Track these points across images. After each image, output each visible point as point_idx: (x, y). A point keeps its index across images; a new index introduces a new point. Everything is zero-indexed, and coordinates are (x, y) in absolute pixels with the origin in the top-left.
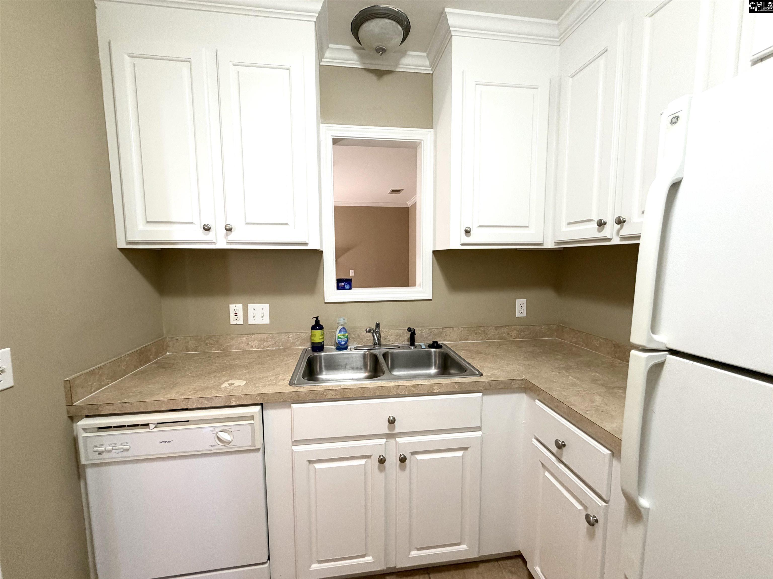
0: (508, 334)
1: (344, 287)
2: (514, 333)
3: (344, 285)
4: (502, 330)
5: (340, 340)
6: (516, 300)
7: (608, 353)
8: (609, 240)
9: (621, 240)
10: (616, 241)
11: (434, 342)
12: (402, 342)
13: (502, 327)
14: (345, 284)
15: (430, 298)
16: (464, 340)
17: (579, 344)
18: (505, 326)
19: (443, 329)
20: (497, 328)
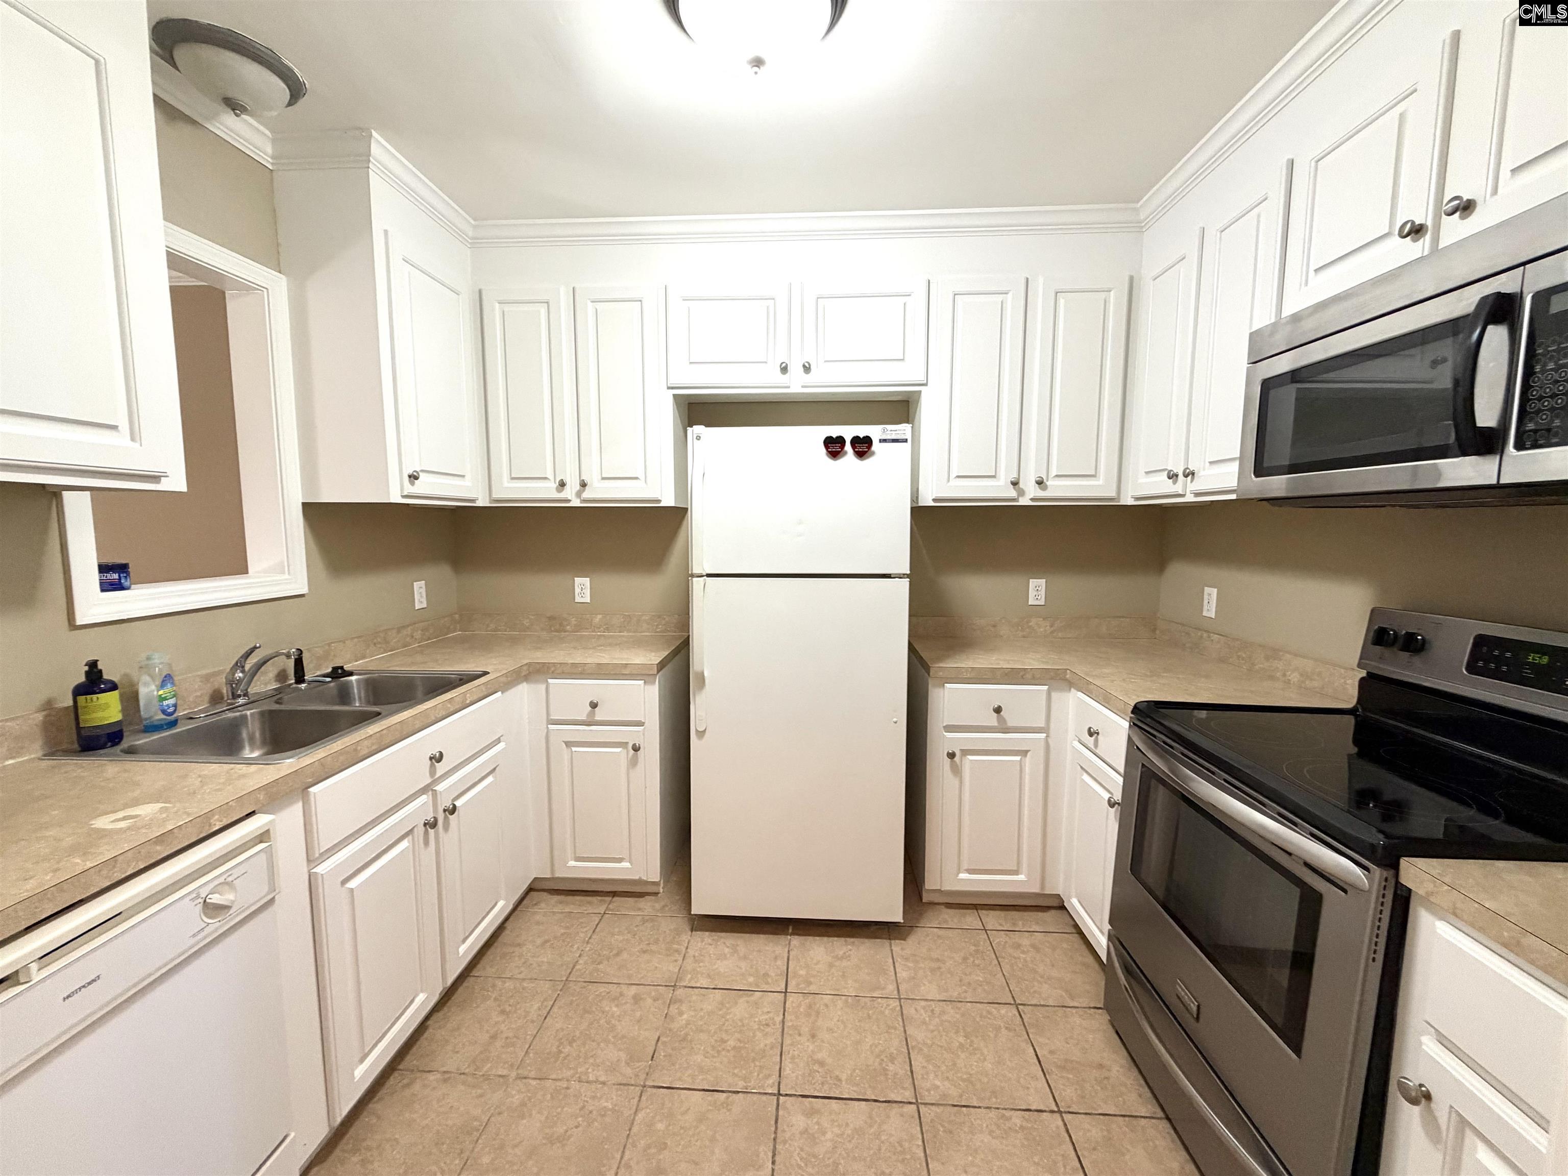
0: (412, 637)
1: (120, 583)
2: (418, 635)
3: (120, 579)
4: (405, 632)
5: (165, 703)
6: (413, 585)
7: (542, 629)
8: (569, 501)
9: (581, 503)
10: (576, 503)
11: (335, 669)
12: (266, 684)
13: (404, 627)
14: (122, 575)
15: (304, 590)
16: (361, 659)
17: (500, 630)
18: (408, 626)
19: (329, 645)
20: (399, 630)
